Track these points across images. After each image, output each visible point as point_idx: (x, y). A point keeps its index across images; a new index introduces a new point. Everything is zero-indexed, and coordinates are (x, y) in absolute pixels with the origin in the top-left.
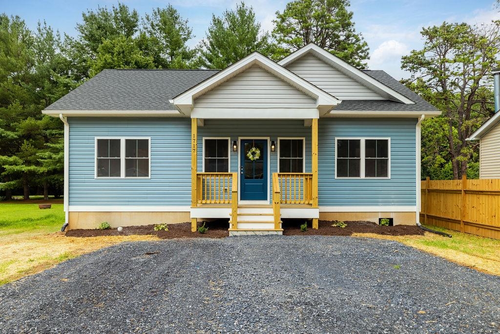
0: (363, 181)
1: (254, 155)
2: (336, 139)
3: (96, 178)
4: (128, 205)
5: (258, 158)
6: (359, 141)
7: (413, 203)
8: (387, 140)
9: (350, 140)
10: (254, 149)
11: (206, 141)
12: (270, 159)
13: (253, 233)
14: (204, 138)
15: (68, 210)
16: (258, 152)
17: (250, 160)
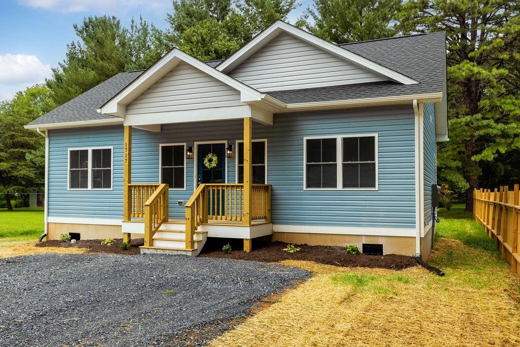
0: (340, 193)
1: (211, 162)
2: (305, 138)
3: (68, 189)
4: (94, 217)
5: (215, 165)
6: (335, 140)
7: (411, 224)
8: (373, 138)
9: (322, 139)
10: (210, 156)
11: (163, 147)
12: (228, 167)
13: (162, 252)
14: (161, 145)
15: (47, 220)
16: (215, 158)
17: (207, 168)
